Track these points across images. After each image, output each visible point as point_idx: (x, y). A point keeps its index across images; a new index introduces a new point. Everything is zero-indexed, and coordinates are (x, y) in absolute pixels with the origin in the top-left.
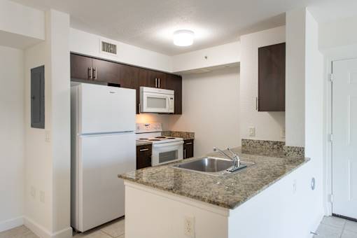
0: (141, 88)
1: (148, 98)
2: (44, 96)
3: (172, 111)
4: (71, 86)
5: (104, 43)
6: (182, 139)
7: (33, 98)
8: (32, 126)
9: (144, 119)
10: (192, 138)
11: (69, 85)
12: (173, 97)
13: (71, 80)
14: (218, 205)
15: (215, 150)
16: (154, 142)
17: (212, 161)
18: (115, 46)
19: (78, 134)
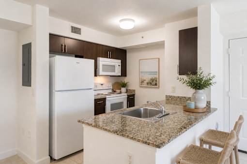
0: (98, 58)
1: (103, 65)
2: (31, 64)
3: (120, 74)
4: (50, 57)
5: (72, 27)
6: (126, 94)
7: (24, 65)
8: (23, 85)
9: (100, 80)
10: (134, 93)
11: (48, 56)
12: (120, 64)
13: (50, 53)
14: (149, 144)
15: (148, 102)
16: (107, 96)
17: (146, 110)
18: (80, 29)
19: (54, 91)
